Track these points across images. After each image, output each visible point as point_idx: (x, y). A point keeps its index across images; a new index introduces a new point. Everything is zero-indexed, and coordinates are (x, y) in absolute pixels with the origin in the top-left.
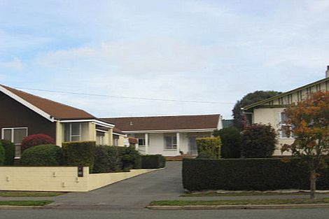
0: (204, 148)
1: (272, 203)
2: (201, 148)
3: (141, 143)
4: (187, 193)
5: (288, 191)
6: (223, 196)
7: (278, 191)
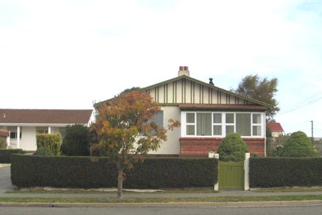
0: (43, 144)
1: (79, 201)
2: (40, 144)
3: (13, 136)
4: (15, 189)
5: (110, 190)
6: (49, 193)
7: (101, 190)
